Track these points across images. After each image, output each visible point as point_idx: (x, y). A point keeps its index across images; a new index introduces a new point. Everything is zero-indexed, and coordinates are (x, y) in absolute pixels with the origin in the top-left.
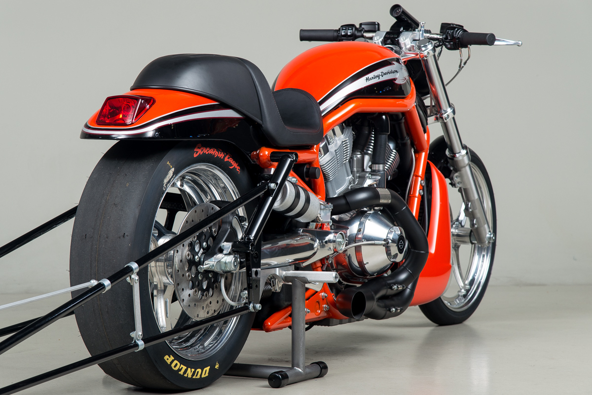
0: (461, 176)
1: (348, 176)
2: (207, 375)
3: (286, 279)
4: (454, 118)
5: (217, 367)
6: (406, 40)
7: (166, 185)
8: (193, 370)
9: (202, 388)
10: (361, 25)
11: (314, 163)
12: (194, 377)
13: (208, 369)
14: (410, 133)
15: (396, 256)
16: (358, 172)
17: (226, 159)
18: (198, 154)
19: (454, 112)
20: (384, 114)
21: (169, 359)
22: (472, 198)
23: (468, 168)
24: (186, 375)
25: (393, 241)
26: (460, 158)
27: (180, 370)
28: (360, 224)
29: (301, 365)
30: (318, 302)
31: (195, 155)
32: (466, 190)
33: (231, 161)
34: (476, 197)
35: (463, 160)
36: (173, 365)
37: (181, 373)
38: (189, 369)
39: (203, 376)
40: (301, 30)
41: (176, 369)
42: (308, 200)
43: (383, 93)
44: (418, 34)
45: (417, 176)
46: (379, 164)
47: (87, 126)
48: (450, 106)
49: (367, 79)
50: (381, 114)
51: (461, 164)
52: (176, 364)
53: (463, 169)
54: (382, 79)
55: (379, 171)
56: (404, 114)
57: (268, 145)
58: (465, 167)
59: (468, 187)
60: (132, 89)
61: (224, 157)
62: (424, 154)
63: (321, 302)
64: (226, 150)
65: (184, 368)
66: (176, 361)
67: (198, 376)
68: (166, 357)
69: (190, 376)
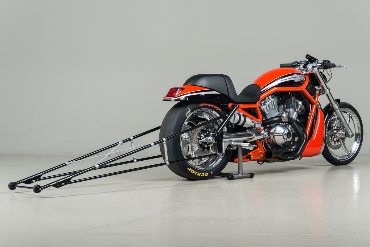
0: (336, 113)
1: (277, 113)
2: (207, 175)
3: (236, 145)
4: (330, 93)
5: (212, 173)
6: (310, 66)
7: (187, 115)
8: (201, 173)
9: (206, 180)
10: (300, 61)
11: (257, 108)
12: (201, 176)
13: (207, 173)
14: (306, 98)
15: (287, 139)
16: (281, 111)
17: (215, 107)
18: (201, 105)
19: (330, 91)
20: (290, 92)
21: (189, 169)
22: (342, 121)
23: (338, 110)
24: (197, 175)
25: (285, 134)
26: (335, 107)
27: (194, 173)
28: (275, 129)
29: (241, 173)
30: (258, 154)
31: (200, 106)
32: (339, 118)
33: (217, 108)
34: (344, 120)
35: (336, 107)
36: (191, 171)
37: (195, 174)
38: (199, 173)
39: (205, 175)
40: (281, 64)
41: (193, 172)
42: (245, 120)
43: (295, 85)
44: (315, 64)
45: (312, 113)
46: (288, 109)
47: (164, 98)
48: (328, 89)
49: (281, 80)
50: (288, 92)
51: (336, 109)
52: (193, 171)
53: (337, 111)
54: (287, 80)
55: (288, 111)
56: (301, 91)
57: (232, 102)
58: (337, 110)
59: (340, 117)
60: (184, 85)
61: (214, 107)
62: (315, 105)
63: (260, 154)
64: (215, 104)
65: (196, 172)
66: (192, 170)
67: (203, 175)
68: (188, 169)
69: (199, 175)
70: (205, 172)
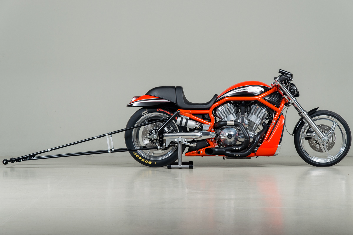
0: (306, 119)
2: (151, 163)
5: (155, 163)
8: (144, 160)
9: (149, 166)
11: (209, 114)
13: (151, 162)
15: (228, 139)
16: (239, 117)
22: (312, 126)
24: (142, 160)
25: (226, 136)
27: (139, 158)
29: (179, 164)
39: (149, 163)
45: (274, 119)
46: (242, 115)
49: (234, 91)
51: (303, 116)
56: (257, 101)
59: (309, 122)
64: (168, 110)
65: (141, 158)
66: (138, 155)
67: (147, 162)
68: (134, 153)
69: (143, 161)
70: (149, 160)
